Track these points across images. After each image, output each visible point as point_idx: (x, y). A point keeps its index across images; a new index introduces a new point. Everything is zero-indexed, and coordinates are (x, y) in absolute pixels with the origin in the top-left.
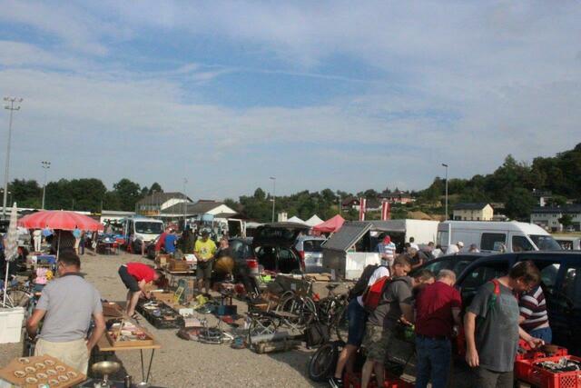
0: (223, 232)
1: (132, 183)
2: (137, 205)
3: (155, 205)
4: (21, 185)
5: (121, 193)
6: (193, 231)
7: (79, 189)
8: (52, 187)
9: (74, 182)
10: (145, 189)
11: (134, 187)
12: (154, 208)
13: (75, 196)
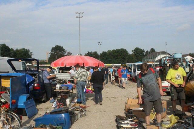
0: (189, 65)
1: (141, 49)
2: (143, 59)
3: (151, 58)
4: (90, 54)
5: (136, 54)
6: (168, 65)
7: (116, 54)
8: (104, 54)
9: (114, 51)
10: (147, 52)
11: (141, 51)
12: (151, 60)
13: (114, 57)
